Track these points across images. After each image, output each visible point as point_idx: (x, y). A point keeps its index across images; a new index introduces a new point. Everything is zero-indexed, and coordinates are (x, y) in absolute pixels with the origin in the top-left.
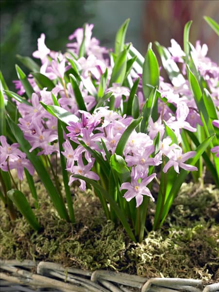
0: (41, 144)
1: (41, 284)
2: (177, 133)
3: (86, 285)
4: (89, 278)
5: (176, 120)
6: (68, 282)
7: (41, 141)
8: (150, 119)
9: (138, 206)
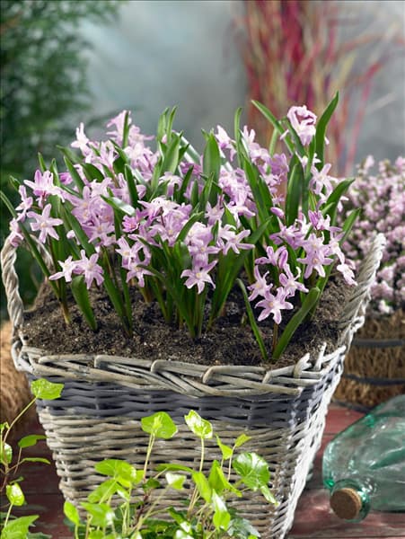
0: (100, 236)
1: (98, 378)
2: (236, 217)
3: (146, 376)
4: (148, 369)
5: (235, 204)
6: (128, 374)
7: (99, 232)
8: (208, 205)
9: (200, 292)
